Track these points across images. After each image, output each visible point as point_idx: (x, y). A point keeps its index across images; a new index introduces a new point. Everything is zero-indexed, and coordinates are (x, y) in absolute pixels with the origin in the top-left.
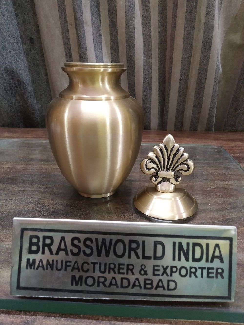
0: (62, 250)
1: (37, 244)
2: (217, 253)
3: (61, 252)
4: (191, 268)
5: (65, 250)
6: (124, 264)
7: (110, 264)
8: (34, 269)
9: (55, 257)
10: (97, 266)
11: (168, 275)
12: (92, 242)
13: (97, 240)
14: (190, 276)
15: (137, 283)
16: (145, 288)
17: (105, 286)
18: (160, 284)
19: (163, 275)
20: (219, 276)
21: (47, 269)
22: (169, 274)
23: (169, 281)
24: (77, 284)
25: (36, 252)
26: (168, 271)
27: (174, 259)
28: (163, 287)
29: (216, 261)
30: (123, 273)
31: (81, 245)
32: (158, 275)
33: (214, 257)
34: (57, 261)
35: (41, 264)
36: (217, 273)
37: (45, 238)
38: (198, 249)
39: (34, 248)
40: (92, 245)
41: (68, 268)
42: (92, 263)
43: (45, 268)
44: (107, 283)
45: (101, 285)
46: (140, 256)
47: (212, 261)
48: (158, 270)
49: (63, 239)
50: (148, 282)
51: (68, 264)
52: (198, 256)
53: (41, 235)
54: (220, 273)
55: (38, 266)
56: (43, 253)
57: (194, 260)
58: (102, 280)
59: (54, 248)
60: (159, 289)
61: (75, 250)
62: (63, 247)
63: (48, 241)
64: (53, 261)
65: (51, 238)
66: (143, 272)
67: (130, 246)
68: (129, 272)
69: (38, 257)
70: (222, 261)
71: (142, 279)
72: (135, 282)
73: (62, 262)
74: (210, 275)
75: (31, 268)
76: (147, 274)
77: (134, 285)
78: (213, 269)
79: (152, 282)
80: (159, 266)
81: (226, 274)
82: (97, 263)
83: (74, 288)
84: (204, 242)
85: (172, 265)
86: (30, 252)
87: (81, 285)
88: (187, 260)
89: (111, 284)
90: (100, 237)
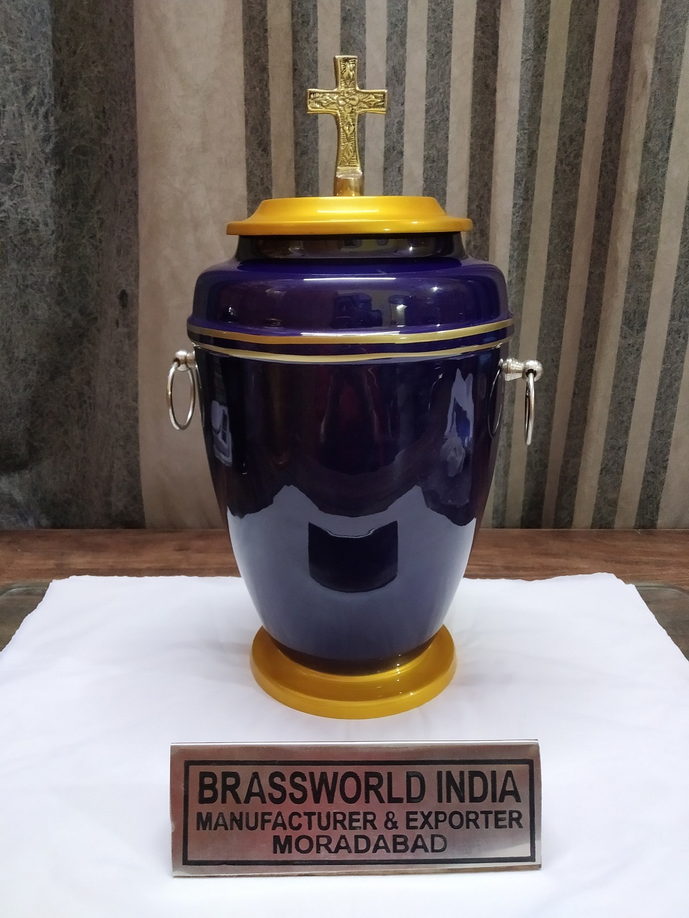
0: (256, 795)
1: (212, 787)
2: (510, 788)
3: (253, 799)
4: (468, 813)
5: (261, 794)
6: (358, 813)
7: (335, 814)
8: (210, 829)
9: (243, 808)
10: (315, 819)
11: (431, 827)
12: (304, 779)
13: (312, 774)
14: (468, 827)
15: (381, 844)
16: (395, 851)
17: (330, 851)
18: (420, 843)
19: (422, 827)
20: (514, 823)
21: (232, 829)
22: (433, 825)
23: (433, 837)
24: (283, 851)
25: (211, 800)
26: (432, 820)
27: (440, 800)
28: (424, 847)
29: (509, 799)
30: (359, 828)
31: (287, 785)
32: (415, 828)
33: (505, 793)
34: (247, 814)
35: (221, 822)
36: (511, 819)
37: (225, 775)
38: (478, 781)
39: (208, 794)
41: (266, 825)
42: (305, 814)
43: (229, 828)
44: (333, 846)
45: (322, 848)
46: (385, 797)
47: (502, 800)
48: (416, 820)
49: (256, 775)
50: (399, 840)
51: (266, 817)
52: (478, 792)
53: (218, 770)
54: (515, 819)
55: (217, 825)
56: (224, 801)
57: (473, 799)
58: (323, 841)
59: (242, 791)
60: (417, 850)
61: (278, 794)
62: (256, 789)
63: (231, 781)
64: (241, 813)
65: (235, 775)
66: (390, 825)
67: (367, 782)
68: (368, 824)
69: (215, 809)
70: (518, 800)
71: (389, 836)
72: (378, 841)
73: (256, 814)
74: (500, 823)
75: (204, 827)
76: (397, 828)
77: (377, 848)
78: (504, 812)
79: (406, 839)
80: (416, 813)
81: (525, 820)
82: (314, 814)
83: (280, 857)
84: (487, 770)
85: (437, 810)
86: (203, 800)
87: (290, 852)
88: (462, 800)
89: (338, 847)
90: (317, 770)
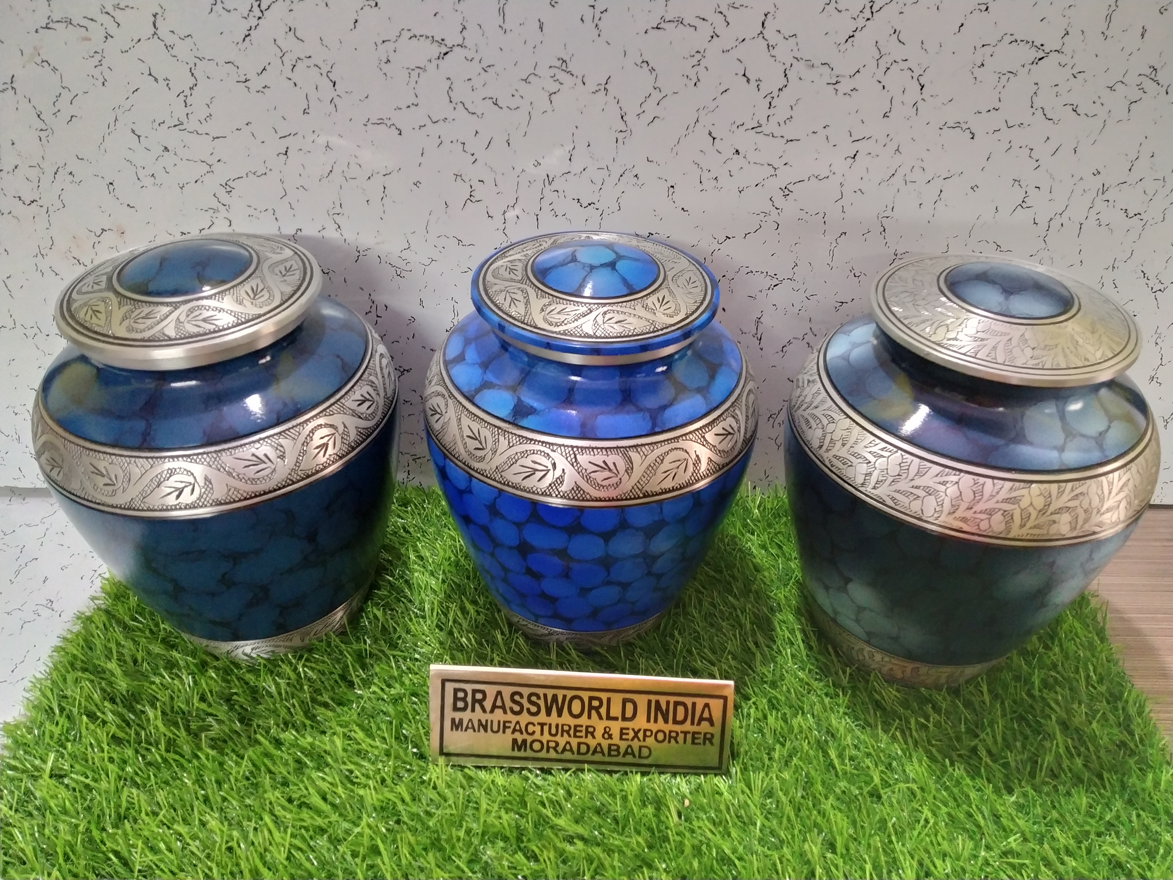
0: (499, 707)
1: (464, 700)
2: (706, 715)
3: (497, 711)
4: (670, 732)
5: (503, 707)
6: (582, 726)
7: (563, 725)
8: (462, 730)
9: (489, 716)
10: (546, 728)
11: (639, 740)
12: (539, 698)
13: (545, 695)
14: (669, 742)
15: (599, 749)
16: (610, 755)
17: (557, 752)
18: (630, 751)
19: (632, 740)
20: (707, 742)
21: (479, 731)
22: (641, 739)
23: (640, 747)
24: (519, 749)
25: (464, 709)
26: (641, 735)
27: (648, 720)
29: (705, 724)
30: (581, 737)
31: (524, 702)
32: (627, 740)
33: (701, 719)
34: (492, 721)
35: (470, 725)
36: (705, 738)
37: (474, 692)
38: (681, 710)
39: (460, 704)
40: (538, 701)
41: (507, 730)
42: (539, 724)
43: (477, 729)
44: (560, 749)
45: (551, 750)
46: (604, 715)
47: (699, 724)
48: (628, 734)
49: (499, 693)
50: (613, 748)
51: (507, 725)
52: (680, 716)
53: (469, 688)
54: (708, 738)
55: (467, 727)
56: (473, 710)
57: (675, 722)
58: (552, 744)
59: (488, 705)
60: (627, 756)
61: (517, 708)
62: (499, 703)
63: (479, 696)
64: (487, 721)
65: (483, 692)
66: (606, 736)
67: (590, 703)
68: (589, 735)
69: (466, 716)
70: (712, 724)
71: (605, 743)
72: (596, 747)
73: (499, 722)
74: (696, 741)
75: (457, 729)
76: (612, 739)
77: (595, 752)
78: (700, 733)
79: (618, 747)
80: (628, 729)
81: (717, 740)
82: (546, 724)
83: (516, 754)
84: (689, 701)
85: (646, 728)
86: (455, 709)
87: (525, 750)
88: (666, 721)
89: (564, 750)
90: (550, 693)
